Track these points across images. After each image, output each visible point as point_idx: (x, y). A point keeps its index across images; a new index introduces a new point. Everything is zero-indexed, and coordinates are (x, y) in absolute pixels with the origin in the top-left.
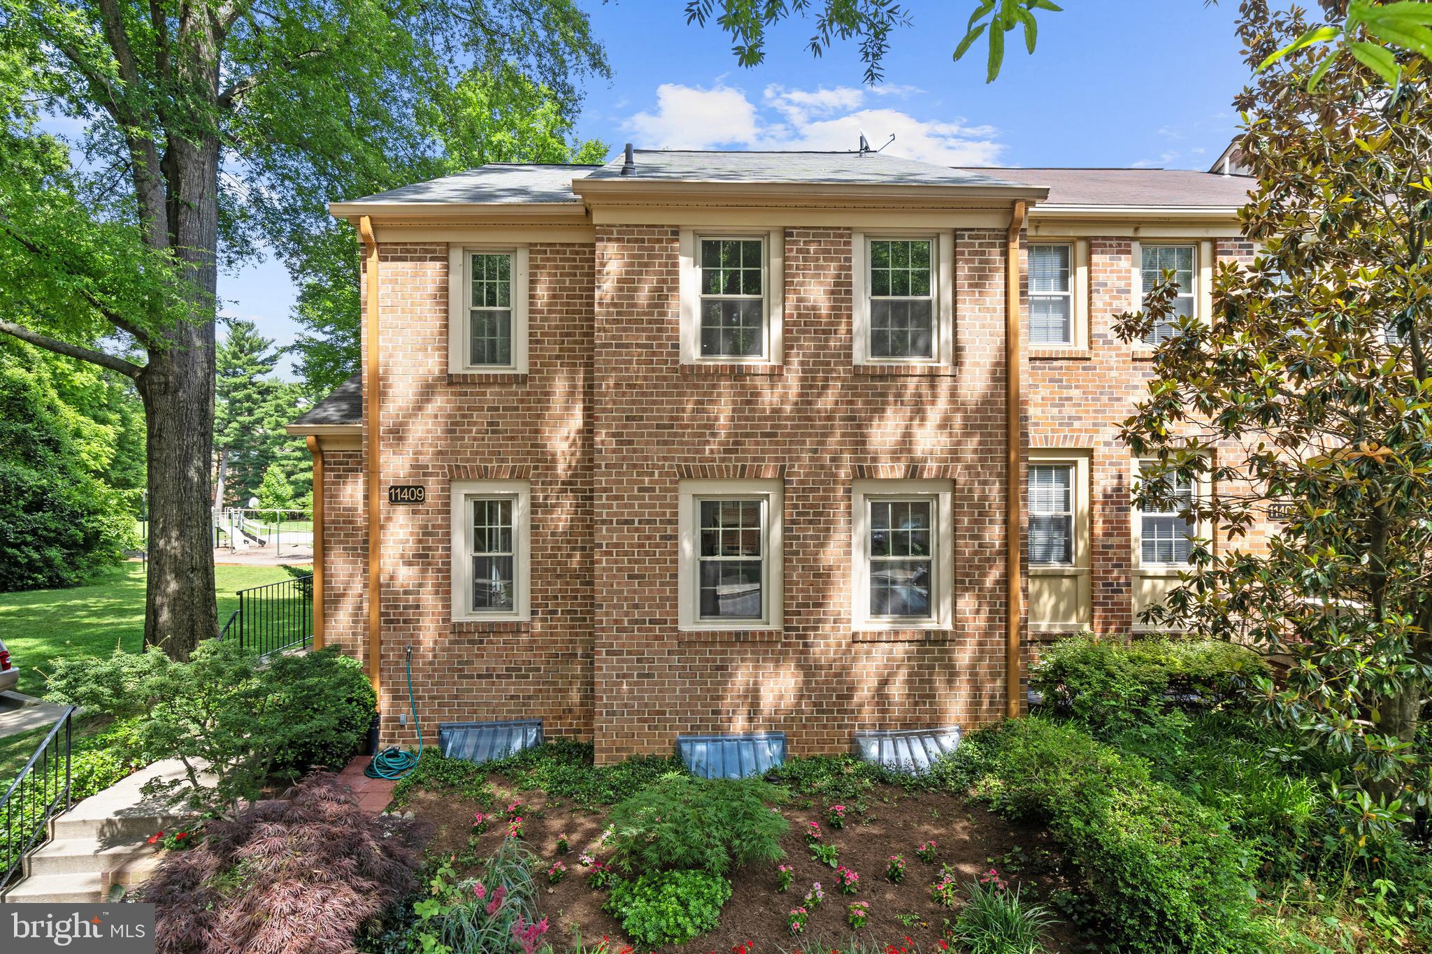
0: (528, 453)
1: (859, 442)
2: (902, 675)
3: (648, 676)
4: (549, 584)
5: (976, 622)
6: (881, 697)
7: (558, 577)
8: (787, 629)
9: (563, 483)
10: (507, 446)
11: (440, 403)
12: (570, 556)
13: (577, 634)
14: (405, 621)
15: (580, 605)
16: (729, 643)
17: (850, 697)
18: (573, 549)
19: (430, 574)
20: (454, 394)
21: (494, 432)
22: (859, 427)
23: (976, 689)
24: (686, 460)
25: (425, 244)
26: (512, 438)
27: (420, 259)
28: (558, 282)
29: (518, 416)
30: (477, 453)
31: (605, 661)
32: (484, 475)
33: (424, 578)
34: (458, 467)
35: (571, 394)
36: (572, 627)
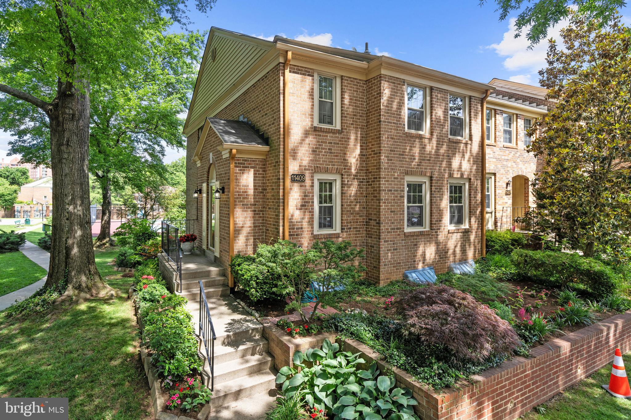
0: (342, 162)
1: (450, 164)
2: (459, 245)
3: (396, 249)
4: (349, 217)
5: (475, 225)
6: (454, 253)
7: (352, 214)
8: (431, 229)
9: (354, 175)
10: (335, 159)
11: (311, 139)
12: (356, 205)
13: (357, 237)
14: (297, 235)
15: (359, 225)
16: (418, 236)
17: (447, 252)
18: (357, 202)
19: (307, 213)
20: (316, 135)
21: (331, 153)
22: (450, 159)
23: (475, 247)
24: (407, 167)
25: (306, 68)
26: (337, 156)
27: (304, 74)
28: (352, 93)
29: (339, 147)
30: (324, 161)
31: (383, 245)
32: (327, 171)
33: (304, 215)
34: (317, 167)
35: (356, 139)
36: (356, 234)
